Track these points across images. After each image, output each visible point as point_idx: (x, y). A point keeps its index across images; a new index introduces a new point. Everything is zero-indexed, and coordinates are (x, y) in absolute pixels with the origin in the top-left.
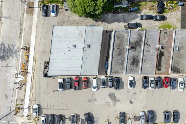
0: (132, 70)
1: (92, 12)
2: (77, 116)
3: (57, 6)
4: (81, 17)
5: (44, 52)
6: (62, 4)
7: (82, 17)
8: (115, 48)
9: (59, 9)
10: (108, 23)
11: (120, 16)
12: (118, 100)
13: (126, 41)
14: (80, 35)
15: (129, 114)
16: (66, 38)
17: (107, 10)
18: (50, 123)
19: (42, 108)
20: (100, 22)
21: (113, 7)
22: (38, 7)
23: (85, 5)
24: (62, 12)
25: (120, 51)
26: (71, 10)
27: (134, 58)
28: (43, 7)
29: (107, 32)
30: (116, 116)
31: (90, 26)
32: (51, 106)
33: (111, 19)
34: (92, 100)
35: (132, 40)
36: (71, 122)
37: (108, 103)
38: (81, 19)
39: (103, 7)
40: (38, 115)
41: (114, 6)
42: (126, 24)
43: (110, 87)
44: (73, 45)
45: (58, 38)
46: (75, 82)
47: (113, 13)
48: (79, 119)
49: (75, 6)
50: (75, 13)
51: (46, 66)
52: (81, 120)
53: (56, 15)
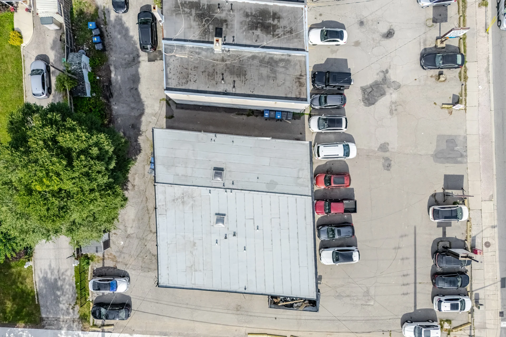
0: (291, 32)
1: (108, 163)
2: (436, 201)
3: (97, 274)
4: (126, 199)
5: (238, 308)
6: (89, 259)
7: (126, 196)
8: (220, 89)
9: (103, 267)
10: (142, 114)
11: (119, 78)
12: (382, 75)
13: (199, 54)
14: (183, 202)
15: (425, 41)
16: (194, 244)
17: (103, 117)
18: (459, 284)
19: (412, 311)
20: (141, 139)
21: (92, 101)
22: (100, 333)
23: (87, 188)
24: (114, 259)
25: (232, 73)
26: (105, 232)
27: (253, 26)
28: (100, 318)
29: (169, 117)
30: (434, 79)
31: (154, 169)
32: (405, 282)
33: (129, 105)
34: (383, 158)
35: (195, 34)
36: (454, 222)
37: (394, 108)
38: (134, 200)
39: (90, 131)
40: (435, 324)
41: (89, 95)
42: (144, 56)
43: (344, 100)
44: (218, 221)
45: (196, 271)
46: (330, 212)
47: (111, 100)
48: (445, 195)
49: (91, 219)
50: (113, 219)
51: (285, 303)
52: (448, 189)
53: (124, 275)
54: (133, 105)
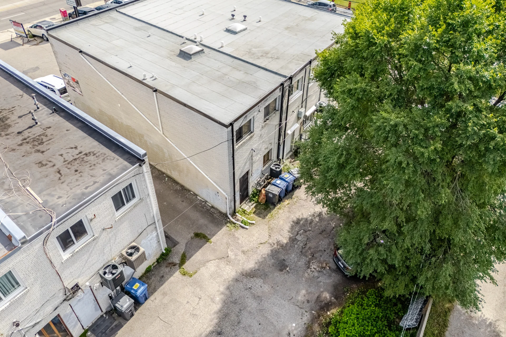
29: (201, 238)
33: (261, 311)
54: (252, 304)
